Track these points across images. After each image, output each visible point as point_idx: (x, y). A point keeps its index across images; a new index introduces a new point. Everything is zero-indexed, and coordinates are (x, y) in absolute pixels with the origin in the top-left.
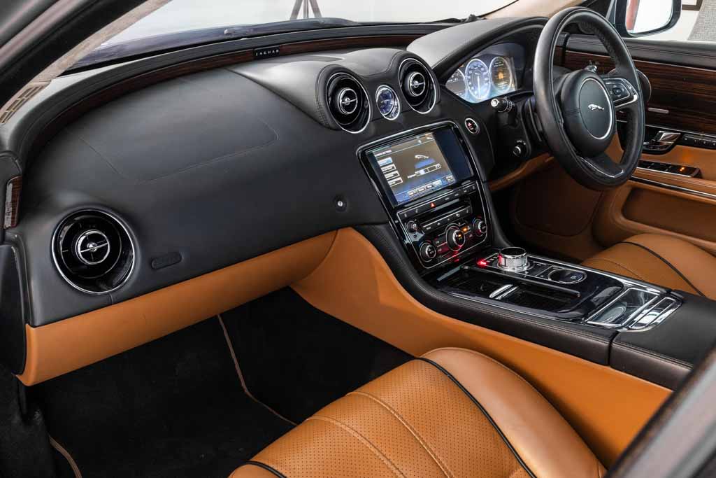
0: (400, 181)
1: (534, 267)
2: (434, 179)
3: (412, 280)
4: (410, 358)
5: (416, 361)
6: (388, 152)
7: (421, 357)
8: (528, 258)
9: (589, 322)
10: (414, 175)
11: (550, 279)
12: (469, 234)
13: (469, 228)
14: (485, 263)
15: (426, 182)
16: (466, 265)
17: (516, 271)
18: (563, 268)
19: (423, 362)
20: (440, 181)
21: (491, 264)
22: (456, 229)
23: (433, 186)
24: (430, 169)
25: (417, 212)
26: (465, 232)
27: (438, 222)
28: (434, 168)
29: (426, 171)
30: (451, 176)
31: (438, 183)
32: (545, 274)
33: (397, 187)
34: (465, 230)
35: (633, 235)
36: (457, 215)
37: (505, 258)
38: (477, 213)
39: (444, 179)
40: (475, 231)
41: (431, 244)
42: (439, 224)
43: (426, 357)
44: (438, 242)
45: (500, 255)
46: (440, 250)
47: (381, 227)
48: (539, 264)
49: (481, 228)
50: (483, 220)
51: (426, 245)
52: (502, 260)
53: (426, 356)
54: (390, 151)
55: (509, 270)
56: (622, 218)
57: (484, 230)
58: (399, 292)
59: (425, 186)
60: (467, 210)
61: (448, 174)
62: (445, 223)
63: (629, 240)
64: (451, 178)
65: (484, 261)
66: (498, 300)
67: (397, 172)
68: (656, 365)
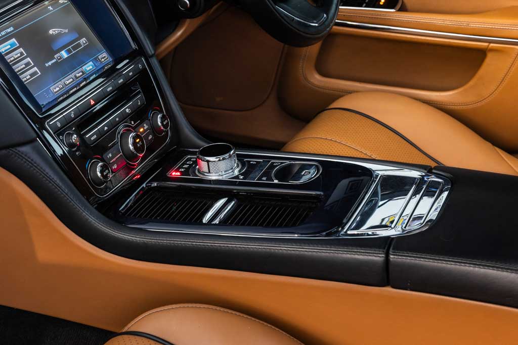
0: (35, 73)
1: (248, 168)
2: (83, 63)
3: (87, 220)
4: (111, 335)
5: (120, 337)
6: (9, 30)
7: (125, 329)
8: (238, 156)
9: (349, 232)
10: (54, 61)
11: (276, 181)
12: (148, 135)
13: (146, 127)
14: (179, 174)
15: (73, 68)
16: (153, 180)
17: (225, 177)
18: (288, 162)
19: (131, 337)
20: (91, 63)
21: (186, 172)
22: (129, 131)
23: (83, 73)
24: (74, 48)
25: (73, 116)
26: (142, 133)
27: (103, 125)
28: (79, 45)
29: (69, 51)
30: (105, 55)
31: (89, 67)
32: (267, 174)
33: (36, 82)
34: (141, 130)
35: (340, 96)
36: (127, 110)
37: (208, 161)
38: (151, 103)
39: (96, 60)
40: (154, 129)
41: (102, 160)
42: (106, 128)
43: (133, 329)
44: (110, 155)
45: (198, 157)
46: (115, 167)
47: (25, 149)
48: (253, 161)
49: (162, 123)
50: (161, 111)
51: (96, 164)
52: (204, 166)
53: (133, 326)
54: (12, 29)
55: (213, 177)
56: (318, 77)
57: (165, 126)
58: (65, 239)
59: (72, 75)
60: (138, 100)
61: (99, 51)
62: (114, 126)
63: (336, 105)
64: (104, 57)
65: (177, 171)
66: (215, 224)
67: (29, 59)
68: (449, 273)
